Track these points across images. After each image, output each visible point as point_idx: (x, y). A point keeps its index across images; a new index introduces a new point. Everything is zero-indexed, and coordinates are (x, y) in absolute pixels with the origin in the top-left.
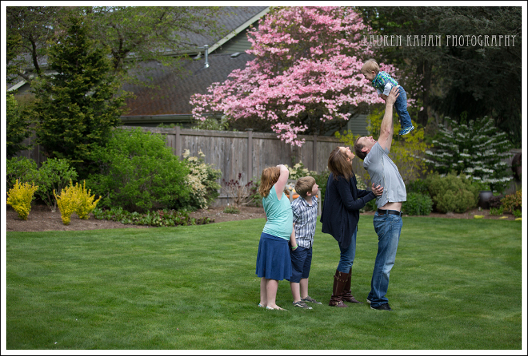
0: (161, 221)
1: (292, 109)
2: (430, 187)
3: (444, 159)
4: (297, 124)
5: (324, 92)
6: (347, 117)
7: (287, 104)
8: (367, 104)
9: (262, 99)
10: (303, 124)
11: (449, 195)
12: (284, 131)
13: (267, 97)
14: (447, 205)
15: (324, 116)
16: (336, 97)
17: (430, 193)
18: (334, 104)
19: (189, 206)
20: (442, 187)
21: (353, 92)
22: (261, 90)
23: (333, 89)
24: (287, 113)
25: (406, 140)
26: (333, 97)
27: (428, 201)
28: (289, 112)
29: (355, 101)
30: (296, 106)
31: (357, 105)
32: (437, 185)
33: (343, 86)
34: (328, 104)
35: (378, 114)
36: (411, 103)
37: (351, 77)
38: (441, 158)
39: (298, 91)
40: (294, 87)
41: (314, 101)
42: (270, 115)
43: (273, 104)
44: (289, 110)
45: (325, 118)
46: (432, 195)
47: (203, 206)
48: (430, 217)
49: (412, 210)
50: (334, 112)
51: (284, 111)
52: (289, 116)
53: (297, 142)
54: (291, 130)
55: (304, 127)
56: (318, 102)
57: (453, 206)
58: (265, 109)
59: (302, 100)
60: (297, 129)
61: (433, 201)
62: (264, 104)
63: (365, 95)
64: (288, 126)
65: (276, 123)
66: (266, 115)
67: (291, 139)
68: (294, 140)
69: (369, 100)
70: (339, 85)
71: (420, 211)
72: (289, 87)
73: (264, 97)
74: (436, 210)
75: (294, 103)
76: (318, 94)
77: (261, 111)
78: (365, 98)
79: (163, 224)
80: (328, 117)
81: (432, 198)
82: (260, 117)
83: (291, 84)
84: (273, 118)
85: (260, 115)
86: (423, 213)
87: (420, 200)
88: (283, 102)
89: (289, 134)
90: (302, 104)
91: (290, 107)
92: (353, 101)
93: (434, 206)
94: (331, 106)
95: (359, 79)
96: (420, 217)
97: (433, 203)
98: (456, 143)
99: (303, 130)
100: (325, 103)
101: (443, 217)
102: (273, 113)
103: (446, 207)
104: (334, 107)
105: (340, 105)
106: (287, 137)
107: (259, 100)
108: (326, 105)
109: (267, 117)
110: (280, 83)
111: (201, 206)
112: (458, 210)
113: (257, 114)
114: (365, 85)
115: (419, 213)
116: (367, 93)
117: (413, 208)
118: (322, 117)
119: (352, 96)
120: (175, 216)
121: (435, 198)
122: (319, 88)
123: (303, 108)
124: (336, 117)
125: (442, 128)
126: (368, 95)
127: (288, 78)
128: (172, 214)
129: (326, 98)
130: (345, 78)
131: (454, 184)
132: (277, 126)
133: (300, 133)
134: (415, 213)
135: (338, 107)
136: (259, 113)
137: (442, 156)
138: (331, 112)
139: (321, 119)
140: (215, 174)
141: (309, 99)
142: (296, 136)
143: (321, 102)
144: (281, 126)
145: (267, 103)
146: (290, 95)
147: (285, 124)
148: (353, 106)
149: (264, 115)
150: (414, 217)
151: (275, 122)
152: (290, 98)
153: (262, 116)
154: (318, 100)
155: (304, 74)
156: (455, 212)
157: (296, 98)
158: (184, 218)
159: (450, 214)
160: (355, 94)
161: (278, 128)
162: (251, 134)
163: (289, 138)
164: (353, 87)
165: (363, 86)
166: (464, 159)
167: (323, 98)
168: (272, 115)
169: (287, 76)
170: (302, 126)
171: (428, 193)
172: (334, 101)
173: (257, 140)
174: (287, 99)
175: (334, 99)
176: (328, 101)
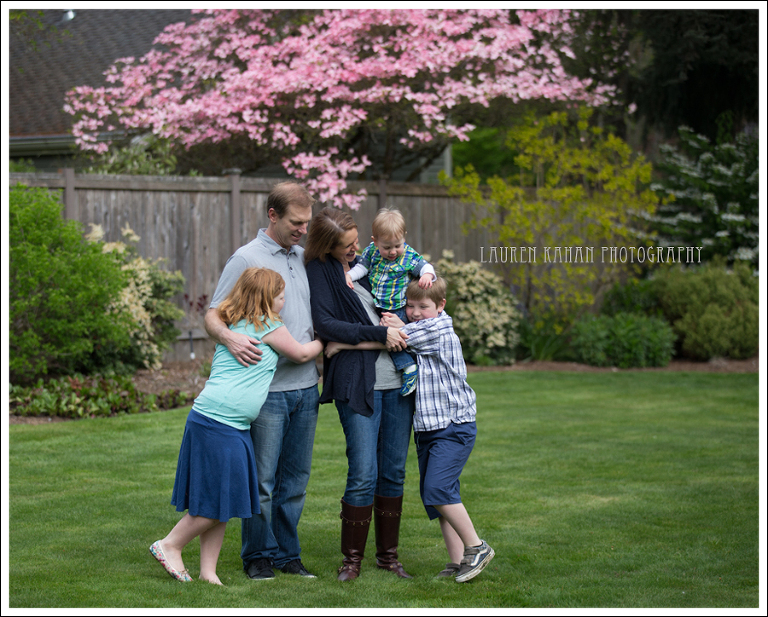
0: (79, 405)
1: (334, 119)
2: (665, 298)
3: (677, 230)
4: (344, 156)
5: (411, 74)
6: (466, 133)
7: (321, 106)
8: (510, 100)
9: (259, 95)
10: (358, 154)
11: (713, 315)
12: (315, 173)
13: (270, 90)
14: (710, 341)
15: (411, 133)
16: (435, 86)
17: (665, 314)
18: (434, 103)
19: (120, 364)
20: (694, 297)
21: (476, 74)
22: (252, 73)
23: (431, 66)
24: (321, 129)
25: (606, 187)
26: (427, 86)
27: (666, 335)
28: (326, 126)
29: (481, 92)
30: (345, 109)
31: (486, 105)
32: (683, 294)
33: (454, 59)
34: (420, 104)
35: (533, 126)
36: (605, 94)
37: (468, 36)
38: (674, 227)
39: (346, 74)
40: (334, 65)
41: (387, 97)
42: (278, 135)
43: (285, 108)
44: (325, 121)
45: (414, 139)
46: (673, 318)
47: (151, 362)
48: (672, 370)
49: (627, 356)
50: (435, 123)
51: (314, 125)
52: (326, 134)
53: (347, 198)
54: (331, 169)
55: (360, 162)
56: (397, 99)
57: (725, 343)
58: (265, 120)
59: (356, 95)
60: (344, 167)
61: (676, 332)
62: (262, 107)
63: (504, 79)
64: (324, 160)
65: (295, 154)
66: (268, 134)
67: (333, 191)
68: (339, 194)
69: (514, 91)
70: (444, 56)
71: (647, 358)
72: (321, 63)
73: (261, 90)
74: (685, 353)
75: (338, 103)
76: (396, 79)
77: (256, 124)
78: (504, 86)
79: (85, 411)
80: (420, 136)
81: (672, 324)
82: (255, 141)
83: (325, 58)
84: (287, 142)
85: (255, 134)
86: (654, 362)
87: (646, 330)
88: (310, 101)
89: (328, 180)
90: (356, 105)
91: (327, 114)
92: (476, 96)
93: (678, 345)
94: (428, 107)
95: (487, 41)
96: (647, 373)
97: (676, 338)
98: (712, 190)
99: (360, 169)
100: (414, 101)
101: (701, 369)
102: (286, 129)
103: (706, 346)
104: (436, 109)
105: (450, 104)
106: (323, 186)
107: (250, 99)
108: (416, 107)
109: (270, 140)
110: (294, 55)
111: (146, 362)
112: (736, 352)
113: (246, 133)
114: (505, 56)
115: (643, 362)
116: (508, 74)
117: (629, 351)
118: (407, 136)
119: (476, 82)
120: (106, 391)
121: (679, 324)
122: (397, 66)
123: (362, 115)
124: (440, 136)
125: (669, 154)
126: (512, 80)
127: (315, 42)
128: (95, 384)
129: (415, 90)
130: (455, 38)
131: (722, 290)
132: (296, 160)
133: (351, 176)
134: (634, 363)
135: (444, 110)
136: (252, 130)
137: (673, 221)
138: (428, 123)
139: (403, 141)
140: (169, 282)
141: (374, 94)
142: (344, 185)
143: (403, 99)
144: (306, 161)
145: (271, 104)
146: (325, 84)
147: (317, 154)
148: (478, 106)
149: (264, 135)
150: (634, 371)
151: (291, 152)
152: (325, 91)
153: (258, 137)
154: (395, 93)
155: (356, 32)
156: (728, 355)
157: (342, 92)
158: (125, 393)
159: (718, 362)
160: (481, 77)
161: (299, 167)
162: (238, 182)
163: (326, 190)
164: (475, 60)
165: (500, 58)
166: (731, 227)
167: (408, 89)
168: (285, 135)
169: (312, 37)
170: (355, 160)
171: (660, 313)
172: (433, 97)
173: (251, 197)
174: (319, 94)
175: (433, 91)
176: (419, 97)
